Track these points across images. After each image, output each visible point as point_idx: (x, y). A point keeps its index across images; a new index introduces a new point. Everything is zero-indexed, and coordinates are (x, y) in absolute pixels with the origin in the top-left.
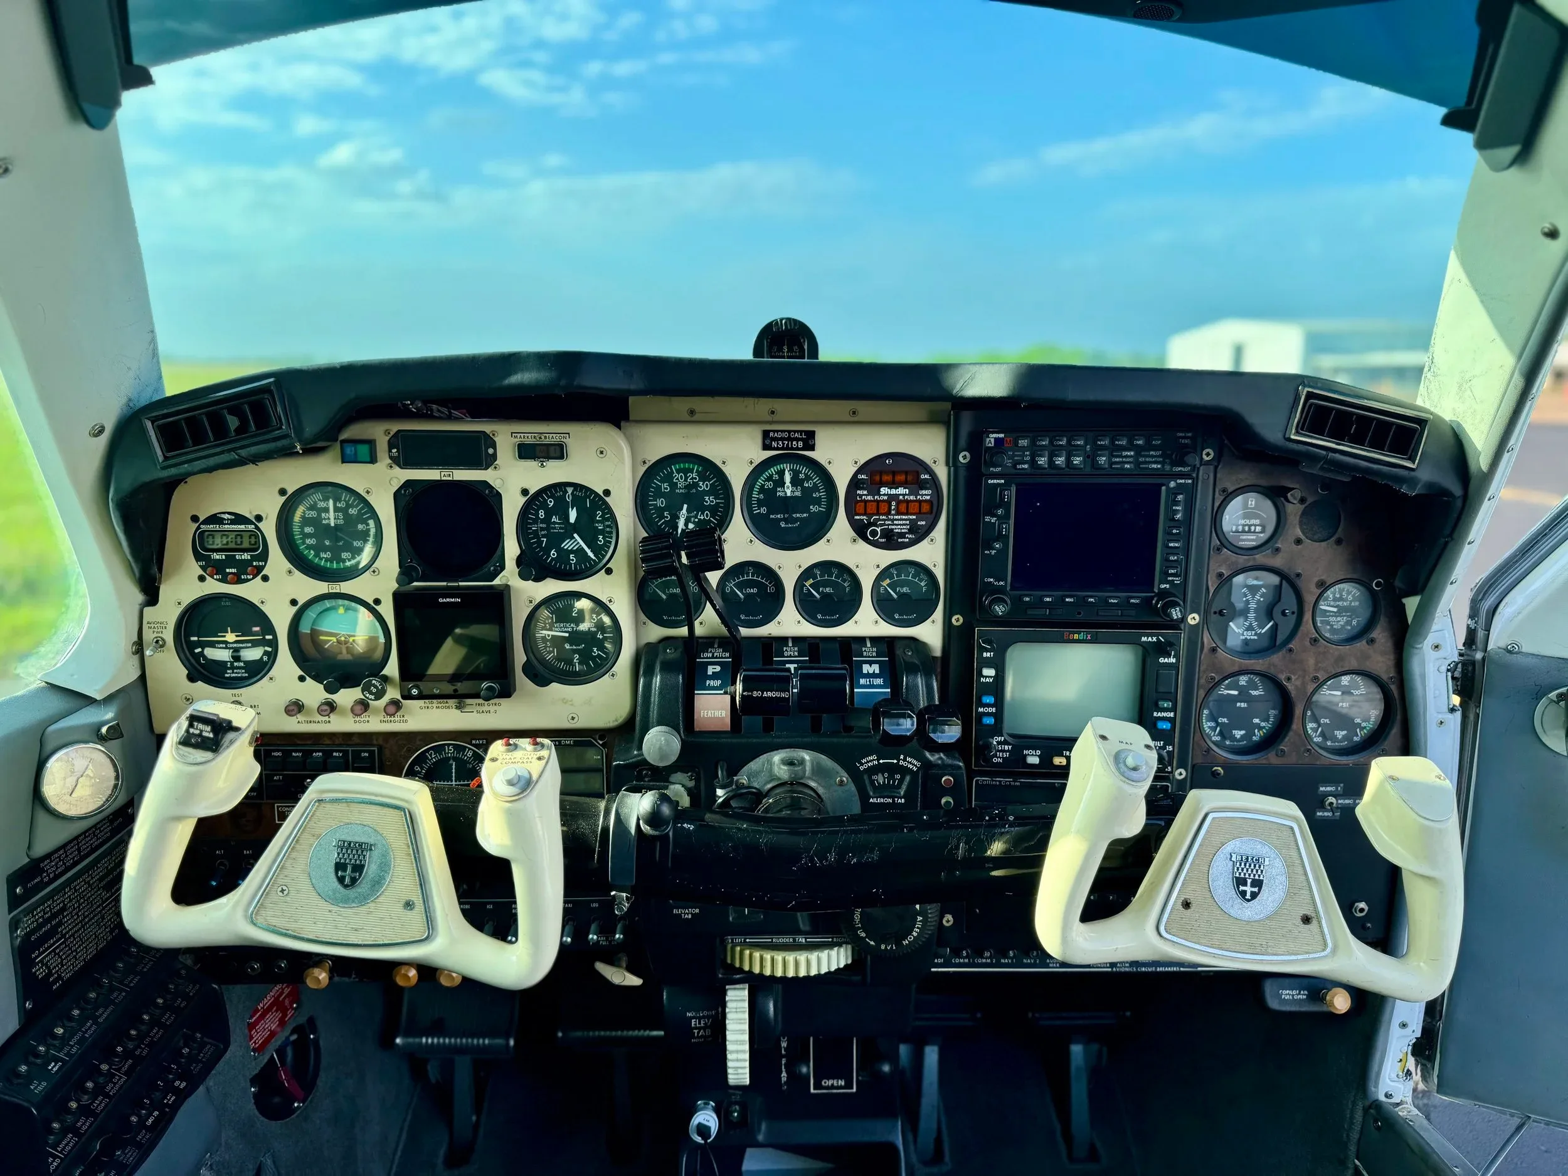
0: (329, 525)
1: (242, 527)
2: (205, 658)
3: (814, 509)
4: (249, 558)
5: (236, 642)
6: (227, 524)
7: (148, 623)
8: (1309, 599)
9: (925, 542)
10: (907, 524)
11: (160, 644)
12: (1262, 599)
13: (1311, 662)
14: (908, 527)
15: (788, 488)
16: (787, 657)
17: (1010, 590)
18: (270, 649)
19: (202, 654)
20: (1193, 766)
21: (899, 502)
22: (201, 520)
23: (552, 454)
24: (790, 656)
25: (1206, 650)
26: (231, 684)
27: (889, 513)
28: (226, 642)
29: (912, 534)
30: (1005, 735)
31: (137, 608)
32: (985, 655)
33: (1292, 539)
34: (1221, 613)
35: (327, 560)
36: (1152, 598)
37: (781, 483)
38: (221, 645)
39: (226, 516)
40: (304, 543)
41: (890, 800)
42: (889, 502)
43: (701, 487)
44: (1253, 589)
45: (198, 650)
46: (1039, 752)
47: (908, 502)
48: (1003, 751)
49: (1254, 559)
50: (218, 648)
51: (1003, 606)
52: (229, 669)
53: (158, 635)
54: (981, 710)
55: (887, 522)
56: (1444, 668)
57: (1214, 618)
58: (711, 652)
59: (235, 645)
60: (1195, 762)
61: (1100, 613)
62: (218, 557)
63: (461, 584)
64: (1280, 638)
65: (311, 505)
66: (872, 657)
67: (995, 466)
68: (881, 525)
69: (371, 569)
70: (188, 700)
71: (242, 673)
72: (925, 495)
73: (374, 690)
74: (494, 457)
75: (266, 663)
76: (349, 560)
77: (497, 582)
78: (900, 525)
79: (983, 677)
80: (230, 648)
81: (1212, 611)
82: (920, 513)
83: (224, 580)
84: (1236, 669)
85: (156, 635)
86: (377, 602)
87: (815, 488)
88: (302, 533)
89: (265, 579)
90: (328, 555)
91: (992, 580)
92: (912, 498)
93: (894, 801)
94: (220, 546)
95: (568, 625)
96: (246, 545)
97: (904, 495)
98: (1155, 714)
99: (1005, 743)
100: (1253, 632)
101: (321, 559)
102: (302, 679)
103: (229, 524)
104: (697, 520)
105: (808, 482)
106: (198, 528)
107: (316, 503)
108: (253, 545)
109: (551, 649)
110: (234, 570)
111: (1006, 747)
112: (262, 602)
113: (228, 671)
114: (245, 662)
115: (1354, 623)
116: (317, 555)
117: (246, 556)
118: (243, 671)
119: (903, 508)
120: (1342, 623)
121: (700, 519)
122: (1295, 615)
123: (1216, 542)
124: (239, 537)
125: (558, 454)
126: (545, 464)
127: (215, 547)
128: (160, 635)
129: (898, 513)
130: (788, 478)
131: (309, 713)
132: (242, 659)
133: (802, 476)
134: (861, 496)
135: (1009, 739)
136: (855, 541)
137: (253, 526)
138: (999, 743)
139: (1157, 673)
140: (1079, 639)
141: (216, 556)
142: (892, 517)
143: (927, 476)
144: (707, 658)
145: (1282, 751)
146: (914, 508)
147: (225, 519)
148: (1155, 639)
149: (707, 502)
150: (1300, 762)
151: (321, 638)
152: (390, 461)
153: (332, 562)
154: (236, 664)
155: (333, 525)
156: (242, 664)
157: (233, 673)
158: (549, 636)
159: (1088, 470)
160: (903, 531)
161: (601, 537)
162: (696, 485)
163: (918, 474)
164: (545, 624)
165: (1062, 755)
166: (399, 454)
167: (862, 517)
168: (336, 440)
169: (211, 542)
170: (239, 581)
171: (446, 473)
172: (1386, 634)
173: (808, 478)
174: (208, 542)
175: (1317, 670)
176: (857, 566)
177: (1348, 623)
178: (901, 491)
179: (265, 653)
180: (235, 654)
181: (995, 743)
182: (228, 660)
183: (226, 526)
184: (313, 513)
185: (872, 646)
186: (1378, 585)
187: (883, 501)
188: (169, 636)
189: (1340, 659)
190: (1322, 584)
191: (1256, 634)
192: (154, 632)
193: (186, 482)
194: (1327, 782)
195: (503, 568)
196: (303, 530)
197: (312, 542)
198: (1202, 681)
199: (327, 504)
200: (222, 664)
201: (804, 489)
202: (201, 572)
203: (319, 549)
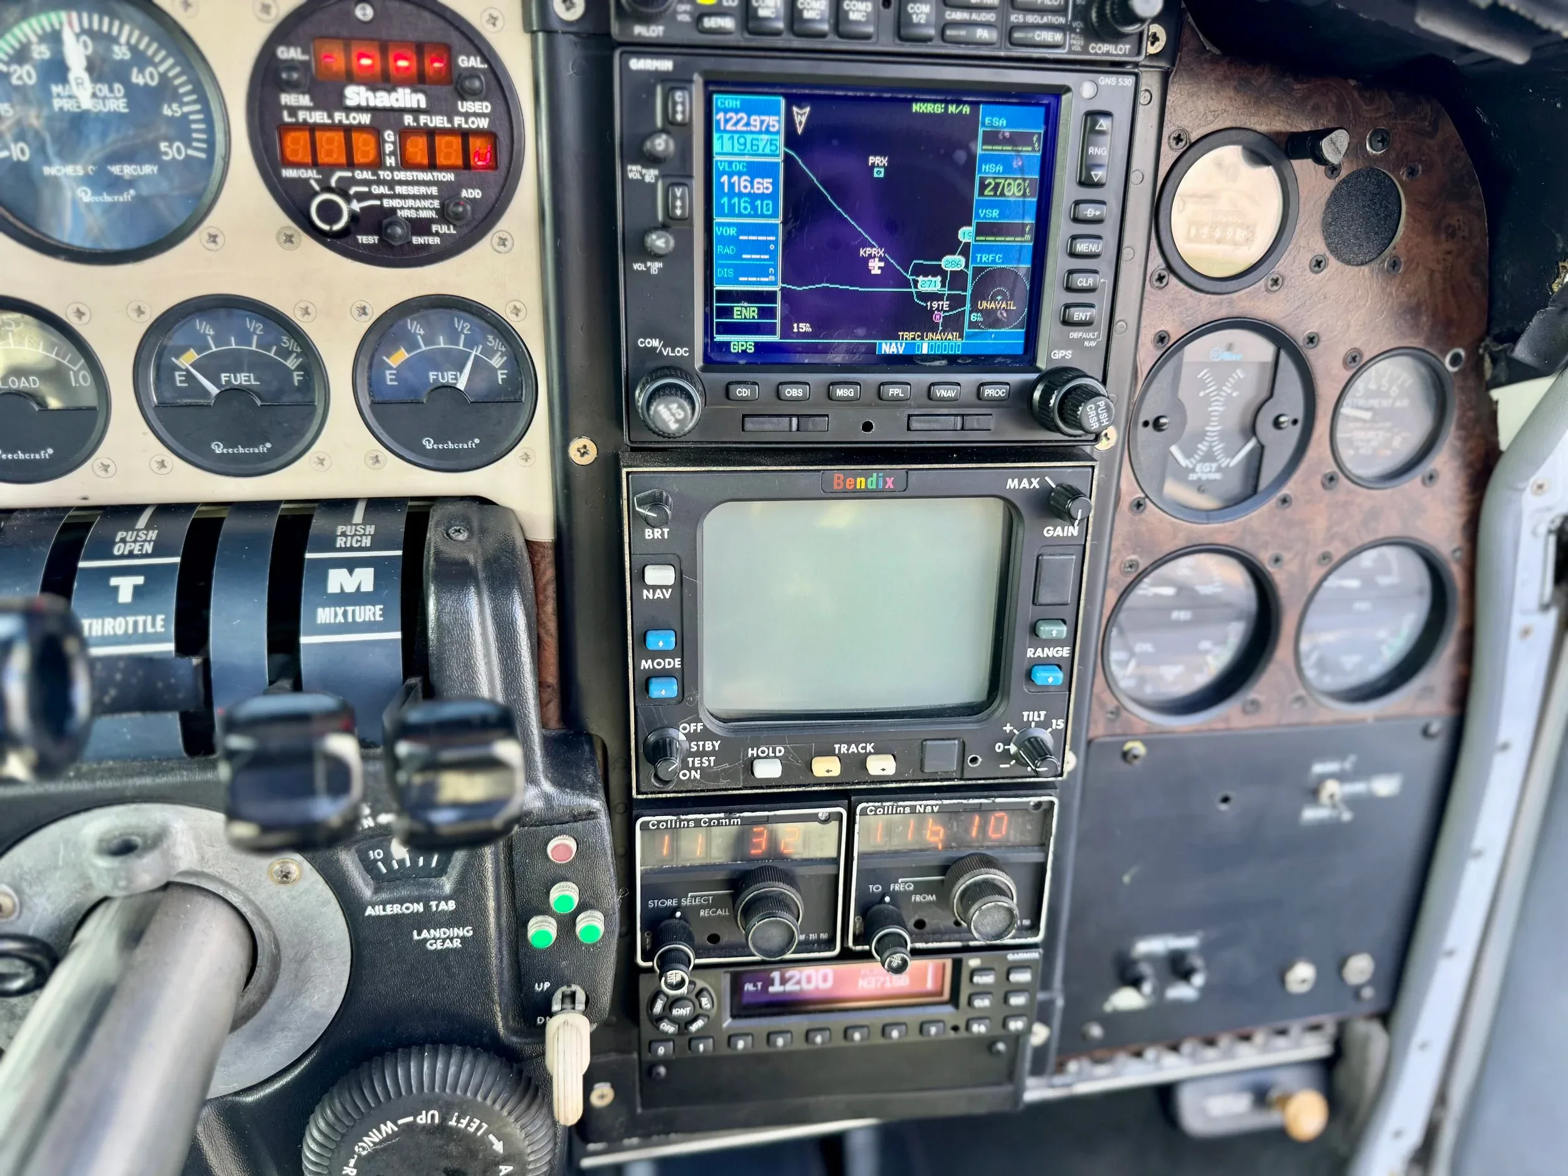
3: (172, 151)
8: (1327, 392)
9: (484, 247)
10: (432, 197)
12: (1235, 394)
13: (1320, 524)
14: (436, 204)
15: (80, 84)
16: (120, 557)
17: (704, 369)
20: (1089, 743)
21: (404, 133)
24: (130, 555)
25: (1125, 504)
27: (377, 164)
29: (448, 223)
30: (703, 715)
32: (648, 533)
33: (1307, 258)
34: (1157, 425)
36: (1033, 386)
37: (57, 70)
41: (419, 907)
42: (375, 130)
44: (1222, 370)
46: (780, 750)
47: (431, 133)
48: (702, 754)
49: (1231, 302)
51: (681, 407)
54: (646, 664)
55: (377, 190)
56: (1543, 529)
57: (1145, 435)
60: (1091, 735)
61: (915, 425)
64: (1268, 476)
66: (360, 549)
67: (647, 20)
68: (361, 197)
72: (476, 115)
78: (414, 197)
79: (648, 587)
81: (1141, 420)
82: (467, 166)
84: (1180, 543)
87: (165, 90)
91: (655, 343)
92: (439, 121)
93: (427, 907)
97: (416, 112)
98: (1030, 653)
99: (706, 735)
100: (1214, 465)
105: (141, 71)
111: (709, 746)
115: (1397, 442)
119: (418, 148)
120: (1374, 444)
122: (1299, 425)
123: (1156, 263)
129: (405, 164)
130: (76, 54)
133: (121, 53)
134: (293, 111)
135: (714, 726)
136: (289, 239)
138: (691, 737)
139: (1038, 559)
140: (867, 491)
142: (384, 174)
143: (473, 62)
145: (1254, 703)
146: (449, 150)
148: (1035, 483)
150: (1284, 721)
159: (887, 43)
160: (423, 214)
163: (448, 53)
165: (830, 753)
167: (303, 173)
172: (1456, 463)
173: (140, 59)
175: (1331, 537)
176: (306, 312)
177: (1387, 444)
178: (405, 98)
181: (682, 737)
185: (366, 522)
186: (1455, 360)
187: (360, 128)
189: (1373, 515)
190: (1354, 359)
191: (1219, 469)
194: (1324, 755)
198: (1114, 572)
201: (131, 91)
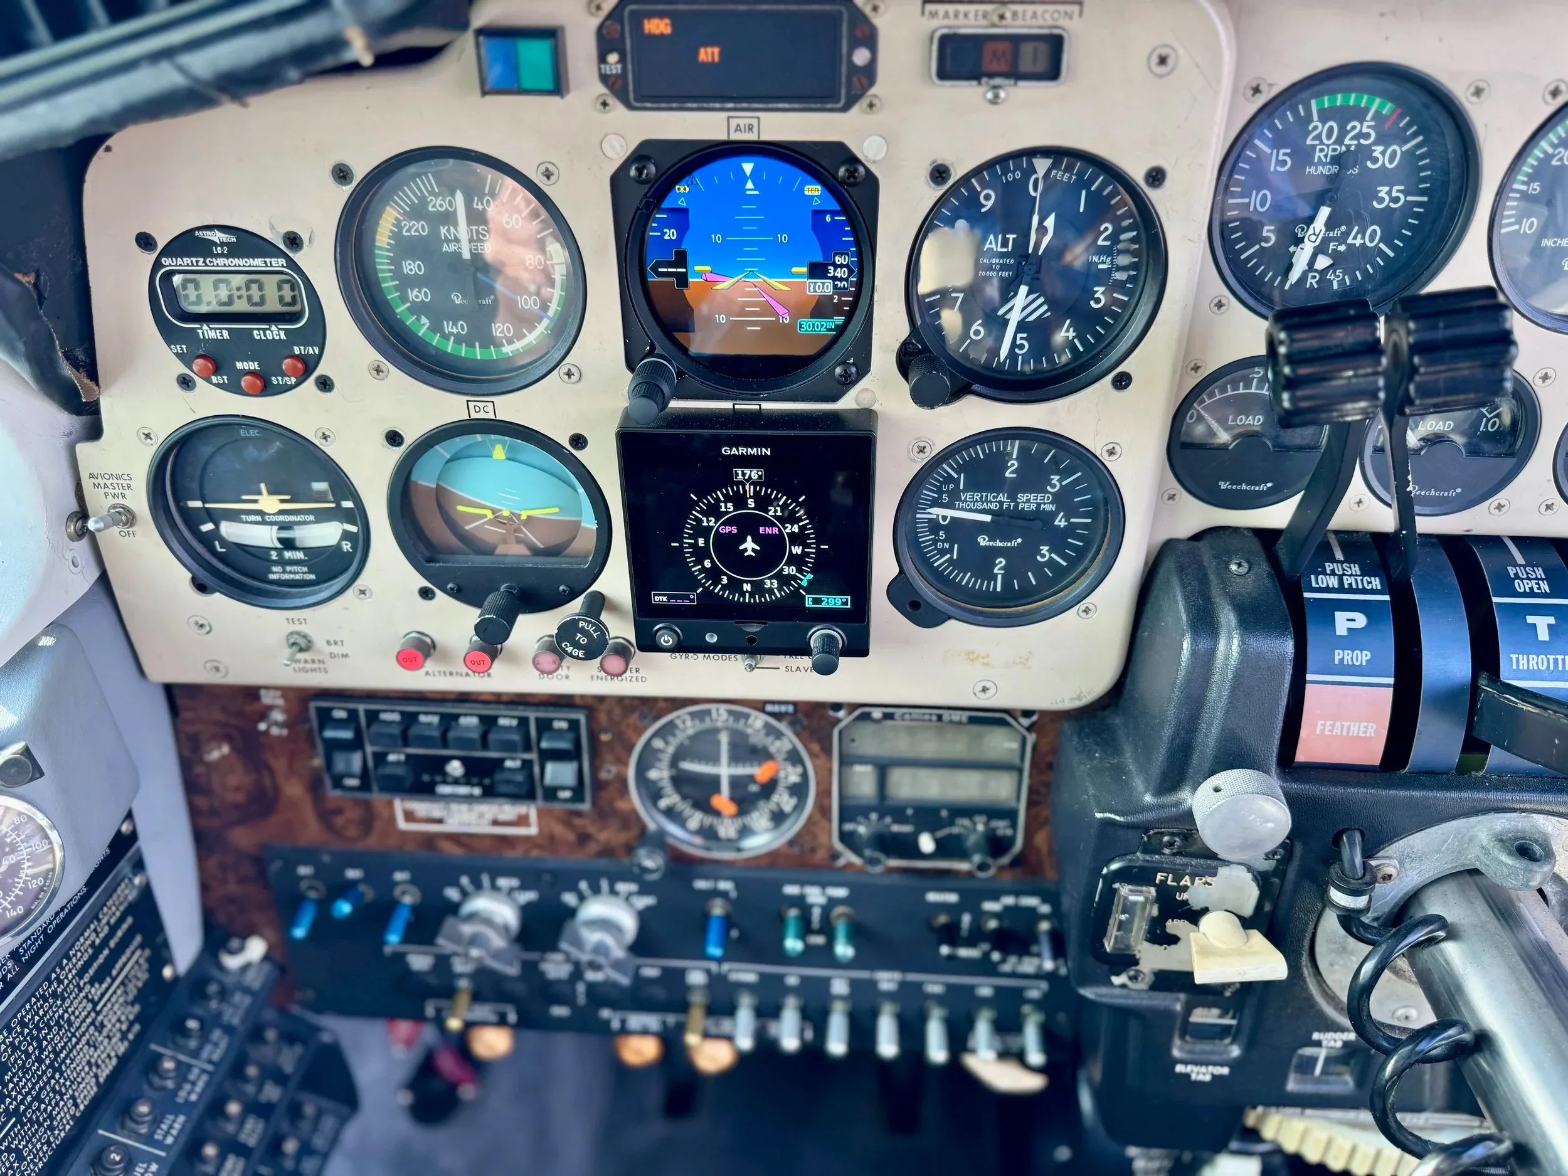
0: (458, 255)
1: (257, 263)
2: (224, 542)
4: (283, 337)
5: (282, 512)
6: (222, 255)
7: (91, 476)
11: (127, 518)
16: (1524, 595)
18: (353, 529)
19: (216, 534)
22: (161, 245)
23: (1025, 66)
24: (1531, 594)
26: (284, 596)
28: (260, 513)
31: (61, 443)
35: (459, 340)
38: (253, 518)
39: (217, 236)
40: (404, 299)
43: (1375, 160)
45: (207, 527)
50: (247, 522)
52: (276, 563)
53: (116, 501)
58: (1333, 573)
59: (281, 518)
62: (212, 335)
63: (767, 406)
65: (412, 206)
69: (563, 368)
70: (202, 626)
71: (301, 573)
73: (584, 641)
74: (869, 73)
75: (350, 557)
76: (510, 342)
77: (847, 402)
80: (271, 524)
83: (233, 387)
85: (111, 501)
86: (579, 441)
88: (398, 274)
89: (325, 384)
90: (459, 328)
94: (214, 308)
95: (990, 497)
96: (272, 305)
101: (446, 337)
102: (426, 594)
103: (227, 256)
104: (1342, 248)
106: (157, 265)
107: (423, 201)
108: (289, 304)
109: (947, 546)
110: (254, 366)
112: (325, 437)
113: (274, 569)
114: (305, 550)
116: (436, 328)
117: (276, 332)
118: (305, 569)
121: (1351, 247)
124: (255, 286)
125: (1041, 66)
126: (1002, 94)
127: (203, 309)
128: (121, 501)
131: (446, 656)
132: (298, 544)
137: (282, 261)
141: (210, 332)
144: (1328, 590)
147: (214, 243)
149: (1381, 200)
151: (460, 508)
152: (602, 89)
153: (471, 345)
154: (288, 555)
155: (467, 256)
156: (300, 555)
157: (284, 572)
158: (945, 518)
161: (1099, 291)
162: (1364, 153)
164: (940, 492)
166: (624, 69)
168: (464, 25)
169: (193, 298)
170: (266, 388)
171: (742, 122)
174: (187, 296)
179: (346, 535)
180: (285, 534)
182: (270, 545)
183: (221, 261)
184: (418, 225)
188: (139, 500)
192: (106, 495)
193: (108, 149)
195: (864, 368)
196: (399, 266)
197: (422, 297)
199: (450, 203)
200: (258, 554)
202: (183, 370)
203: (438, 314)
